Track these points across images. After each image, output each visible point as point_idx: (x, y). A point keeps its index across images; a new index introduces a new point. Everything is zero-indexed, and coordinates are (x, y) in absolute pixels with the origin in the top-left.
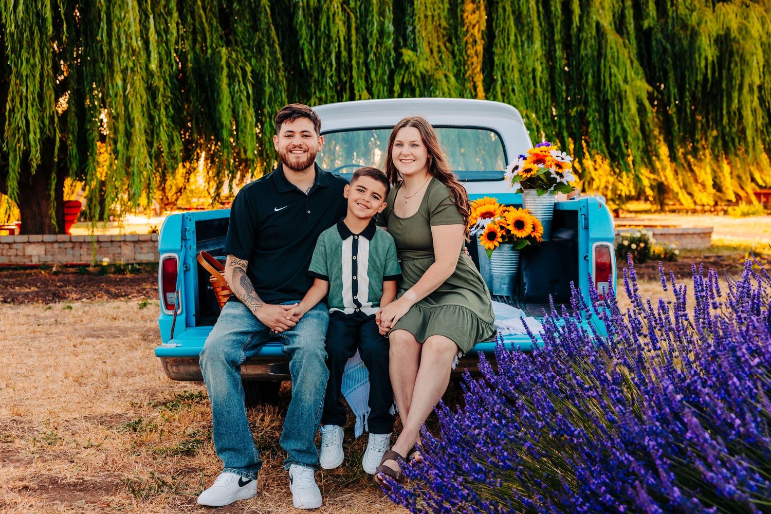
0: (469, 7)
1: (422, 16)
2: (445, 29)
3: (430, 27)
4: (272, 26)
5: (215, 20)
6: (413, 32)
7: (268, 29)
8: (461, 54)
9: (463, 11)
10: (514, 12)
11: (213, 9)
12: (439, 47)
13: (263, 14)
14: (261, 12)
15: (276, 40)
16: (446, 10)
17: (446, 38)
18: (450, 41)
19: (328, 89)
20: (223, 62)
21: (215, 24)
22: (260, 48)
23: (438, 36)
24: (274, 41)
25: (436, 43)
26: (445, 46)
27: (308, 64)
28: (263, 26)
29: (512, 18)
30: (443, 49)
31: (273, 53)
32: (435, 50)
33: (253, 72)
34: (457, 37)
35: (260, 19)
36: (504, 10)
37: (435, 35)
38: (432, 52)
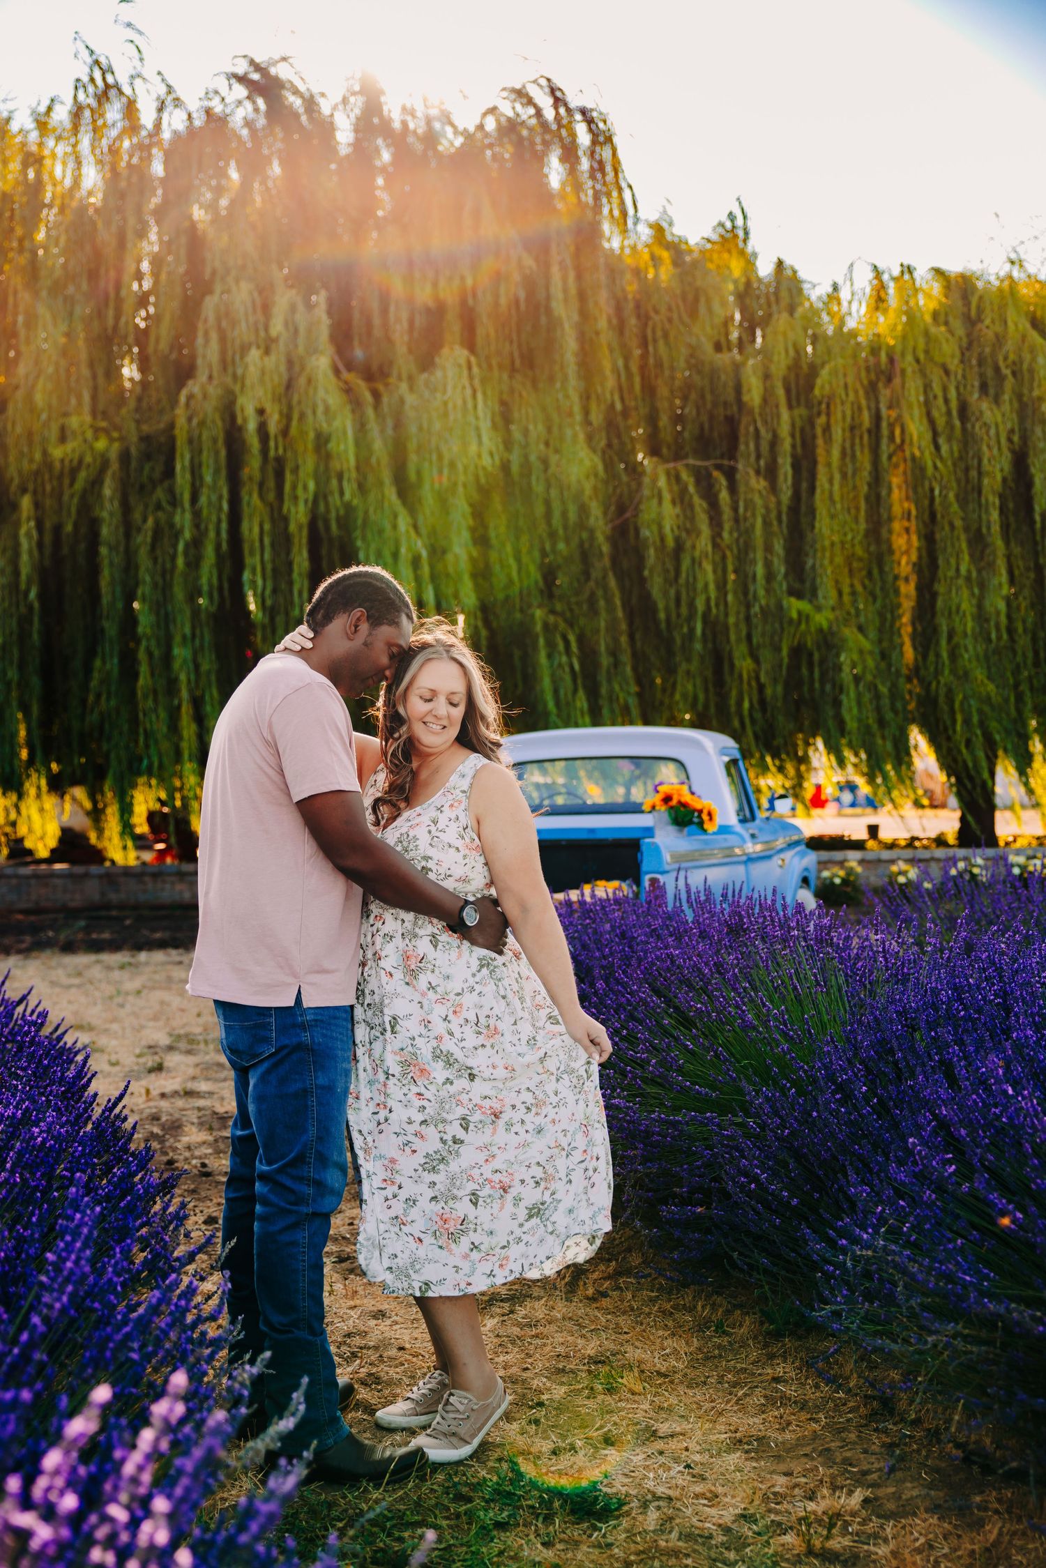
0: (897, 526)
1: (827, 543)
2: (860, 559)
3: (839, 560)
4: (611, 575)
6: (813, 567)
7: (605, 577)
8: (886, 596)
9: (890, 532)
10: (967, 529)
12: (852, 586)
13: (598, 557)
15: (616, 591)
16: (862, 533)
17: (864, 573)
18: (870, 574)
20: (539, 627)
22: (592, 601)
23: (851, 572)
24: (614, 594)
25: (848, 581)
26: (864, 587)
28: (596, 574)
29: (963, 537)
30: (859, 588)
31: (611, 609)
32: (846, 590)
33: (581, 639)
34: (881, 571)
35: (594, 562)
36: (952, 526)
37: (846, 571)
38: (840, 593)
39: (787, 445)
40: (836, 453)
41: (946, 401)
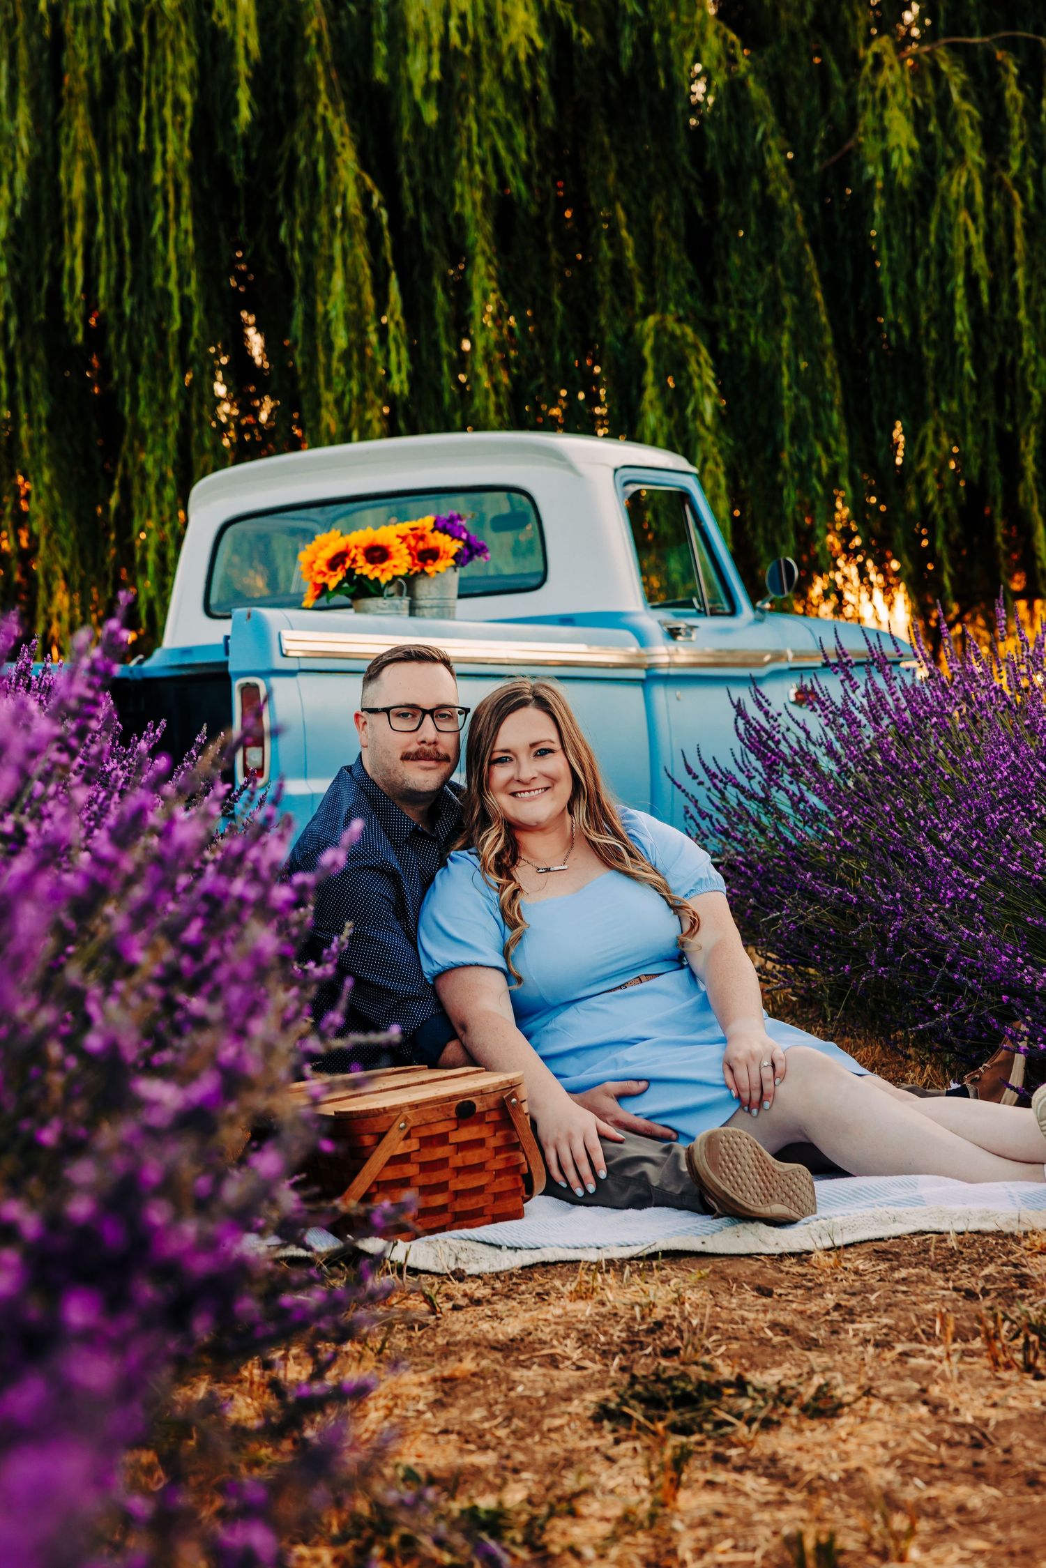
4: (808, 248)
5: (674, 246)
7: (799, 255)
11: (673, 222)
13: (787, 220)
14: (781, 218)
15: (816, 277)
19: (967, 389)
21: (674, 256)
24: (812, 284)
27: (906, 332)
35: (780, 230)
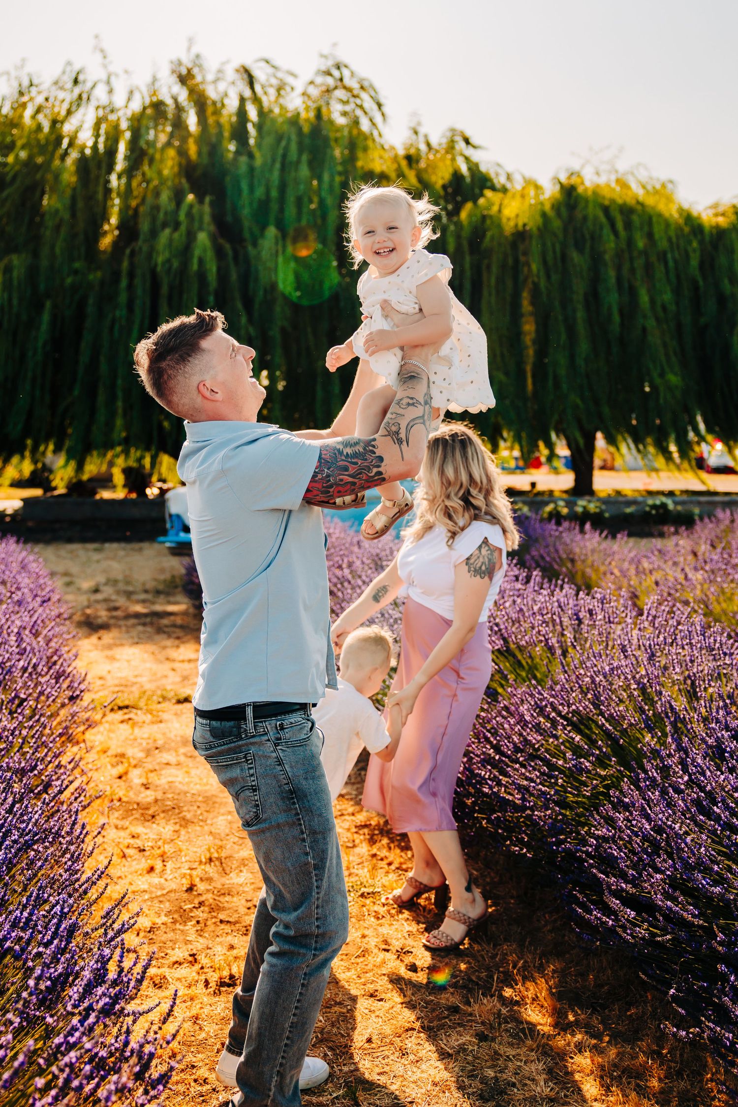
0: (525, 319)
9: (522, 322)
10: (565, 323)
29: (563, 326)
34: (516, 343)
36: (557, 319)
39: (468, 273)
40: (493, 280)
41: (554, 252)
